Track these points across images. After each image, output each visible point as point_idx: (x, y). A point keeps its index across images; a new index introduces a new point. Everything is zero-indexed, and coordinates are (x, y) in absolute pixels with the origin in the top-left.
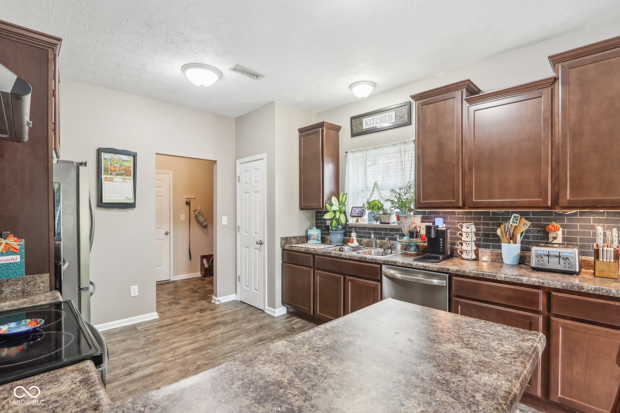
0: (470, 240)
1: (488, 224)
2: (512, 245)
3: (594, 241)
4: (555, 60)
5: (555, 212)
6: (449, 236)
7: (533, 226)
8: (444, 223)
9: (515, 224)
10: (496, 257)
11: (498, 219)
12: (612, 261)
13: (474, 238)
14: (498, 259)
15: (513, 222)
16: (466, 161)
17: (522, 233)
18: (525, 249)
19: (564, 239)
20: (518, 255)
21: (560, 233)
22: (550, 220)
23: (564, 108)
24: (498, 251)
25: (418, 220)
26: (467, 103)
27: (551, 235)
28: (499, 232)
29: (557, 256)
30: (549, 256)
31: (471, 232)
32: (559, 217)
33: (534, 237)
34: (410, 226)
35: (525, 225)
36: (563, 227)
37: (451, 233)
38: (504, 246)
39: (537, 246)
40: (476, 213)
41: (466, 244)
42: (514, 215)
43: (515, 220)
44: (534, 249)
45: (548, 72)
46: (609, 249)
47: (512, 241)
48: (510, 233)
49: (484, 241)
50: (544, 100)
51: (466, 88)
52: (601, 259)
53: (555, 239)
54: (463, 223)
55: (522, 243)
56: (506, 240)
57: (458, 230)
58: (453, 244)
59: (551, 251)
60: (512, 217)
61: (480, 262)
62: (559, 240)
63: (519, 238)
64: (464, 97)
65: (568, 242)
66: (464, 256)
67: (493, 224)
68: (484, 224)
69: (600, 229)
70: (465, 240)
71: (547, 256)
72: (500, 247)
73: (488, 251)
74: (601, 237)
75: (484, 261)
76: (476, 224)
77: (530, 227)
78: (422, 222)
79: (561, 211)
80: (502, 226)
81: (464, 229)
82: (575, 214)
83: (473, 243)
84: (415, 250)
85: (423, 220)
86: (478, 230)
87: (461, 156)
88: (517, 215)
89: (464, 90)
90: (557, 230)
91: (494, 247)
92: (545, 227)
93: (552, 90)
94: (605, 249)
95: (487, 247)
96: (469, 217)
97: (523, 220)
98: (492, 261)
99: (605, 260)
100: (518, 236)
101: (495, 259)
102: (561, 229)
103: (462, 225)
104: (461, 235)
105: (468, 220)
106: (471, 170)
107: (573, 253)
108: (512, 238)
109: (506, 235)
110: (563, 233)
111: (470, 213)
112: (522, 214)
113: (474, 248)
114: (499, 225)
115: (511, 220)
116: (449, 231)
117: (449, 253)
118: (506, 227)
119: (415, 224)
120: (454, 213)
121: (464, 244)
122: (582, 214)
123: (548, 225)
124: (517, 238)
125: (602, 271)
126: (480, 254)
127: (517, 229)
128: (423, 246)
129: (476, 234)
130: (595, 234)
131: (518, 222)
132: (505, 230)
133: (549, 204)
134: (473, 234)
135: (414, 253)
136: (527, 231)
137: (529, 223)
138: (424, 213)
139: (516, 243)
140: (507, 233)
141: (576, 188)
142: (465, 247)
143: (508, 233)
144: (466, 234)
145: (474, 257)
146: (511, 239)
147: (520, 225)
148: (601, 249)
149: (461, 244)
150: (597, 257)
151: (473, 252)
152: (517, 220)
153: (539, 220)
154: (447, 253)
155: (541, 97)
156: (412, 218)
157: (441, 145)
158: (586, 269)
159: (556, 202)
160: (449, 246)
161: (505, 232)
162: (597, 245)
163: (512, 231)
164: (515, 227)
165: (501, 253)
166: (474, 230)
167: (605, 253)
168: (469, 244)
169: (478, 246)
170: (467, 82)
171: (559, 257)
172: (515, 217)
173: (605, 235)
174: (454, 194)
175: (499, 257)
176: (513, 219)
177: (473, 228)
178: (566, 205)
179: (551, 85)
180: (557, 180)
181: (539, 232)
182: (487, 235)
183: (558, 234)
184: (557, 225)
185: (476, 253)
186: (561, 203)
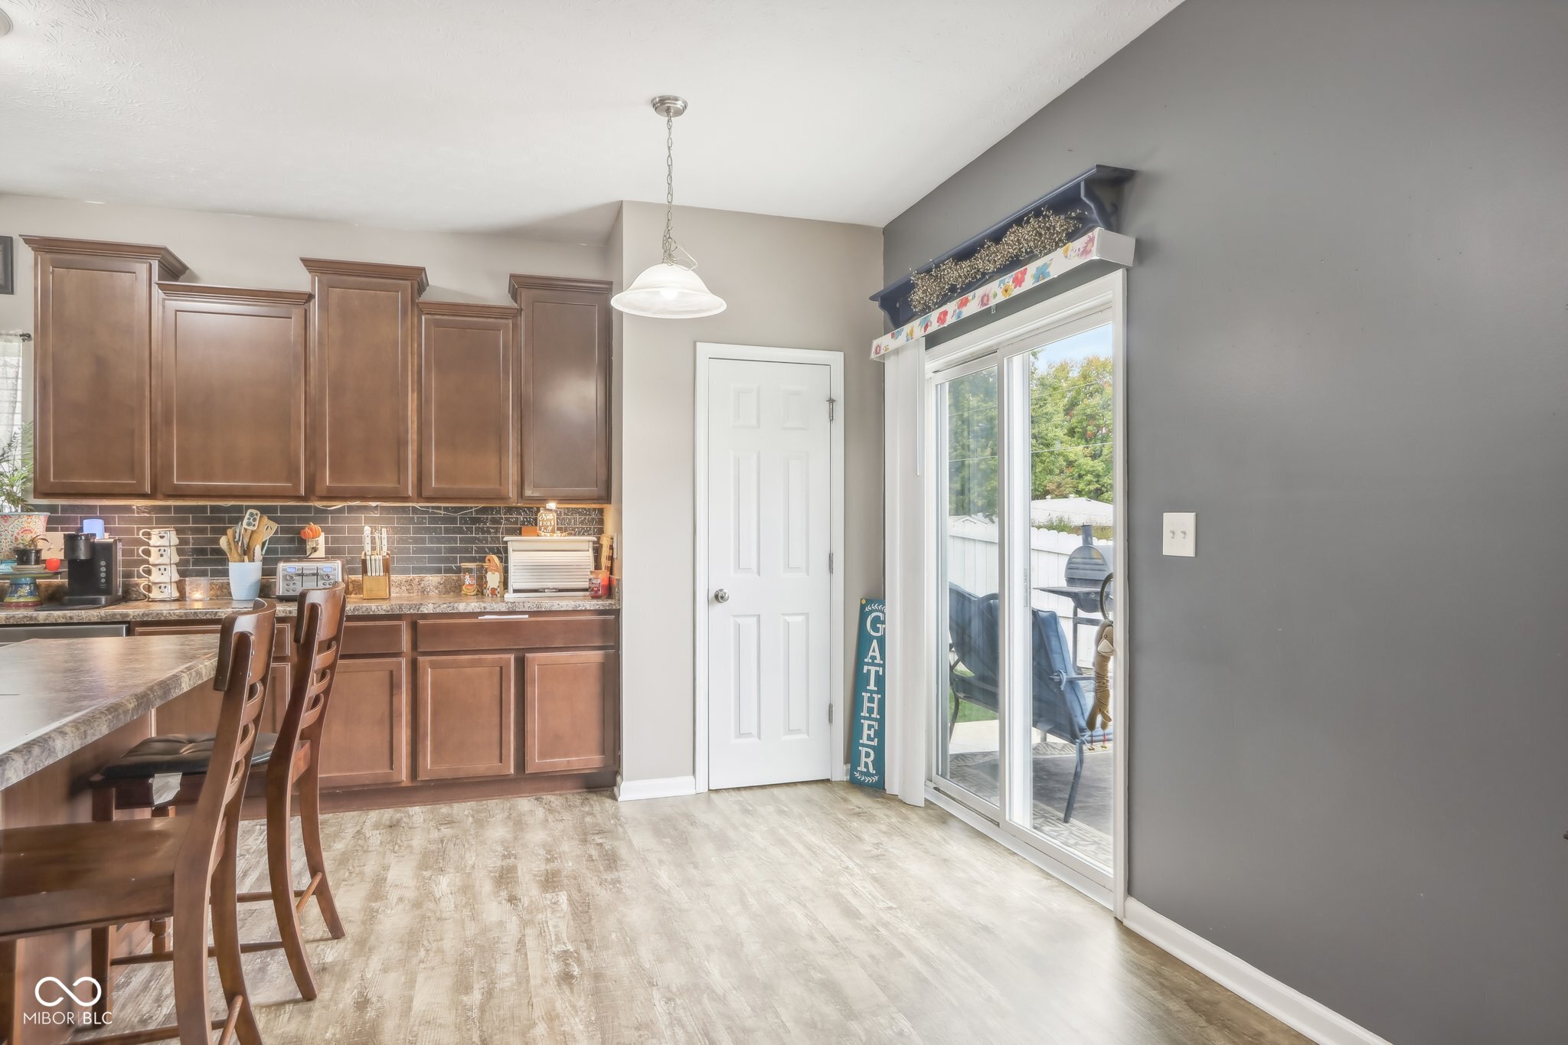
0: (168, 562)
1: (203, 531)
2: (247, 564)
3: (362, 549)
4: (311, 264)
5: (315, 507)
6: (120, 557)
7: (283, 530)
8: (106, 530)
9: (251, 528)
10: (219, 593)
11: (221, 520)
12: (382, 574)
13: (176, 558)
14: (224, 593)
15: (249, 524)
16: (159, 404)
17: (263, 544)
18: (268, 571)
19: (328, 551)
20: (256, 582)
21: (321, 539)
22: (306, 521)
23: (321, 343)
24: (221, 580)
25: (37, 523)
26: (160, 291)
27: (309, 545)
28: (223, 542)
29: (314, 574)
30: (302, 575)
31: (170, 546)
32: (320, 516)
33: (283, 551)
34: (19, 537)
35: (267, 529)
36: (326, 530)
37: (124, 552)
38: (234, 567)
39: (285, 562)
40: (178, 509)
41: (160, 569)
42: (249, 511)
43: (251, 521)
44: (281, 566)
45: (302, 281)
46: (377, 557)
47: (246, 558)
48: (243, 543)
49: (196, 562)
50: (294, 325)
51: (159, 261)
52: (369, 574)
53: (315, 551)
54: (151, 528)
55: (265, 561)
56: (236, 556)
57: (141, 543)
58: (128, 575)
59: (306, 569)
60: (247, 516)
61: (188, 603)
62: (321, 553)
63: (259, 553)
64: (155, 277)
65: (332, 553)
66: (155, 594)
67: (213, 530)
68: (195, 531)
69: (367, 529)
70: (157, 563)
71: (299, 575)
72: (225, 572)
73: (203, 581)
74: (368, 540)
75: (197, 601)
76: (179, 531)
77: (276, 533)
78: (48, 530)
79: (319, 504)
80: (230, 532)
81: (155, 540)
82: (341, 510)
83: (174, 568)
84: (31, 594)
85: (51, 525)
86: (183, 542)
87: (147, 394)
88: (254, 511)
89: (155, 265)
90: (317, 535)
91: (215, 573)
92: (298, 531)
93: (306, 311)
94: (373, 557)
95: (203, 574)
96: (163, 517)
97: (265, 519)
98: (211, 599)
99: (374, 574)
100: (258, 548)
101: (218, 596)
102: (323, 535)
103: (149, 534)
104: (147, 553)
105: (161, 522)
106: (168, 423)
107: (335, 569)
108: (247, 552)
109: (236, 547)
110: (326, 542)
111: (166, 509)
112: (264, 510)
113: (176, 577)
114: (224, 532)
115: (245, 521)
116: (120, 545)
117: (120, 593)
118: (236, 532)
119: (32, 532)
120: (128, 509)
121: (154, 570)
122: (351, 509)
123: (304, 528)
124: (256, 551)
125: (371, 590)
126: (188, 589)
127: (254, 536)
128: (49, 586)
129: (180, 552)
130: (360, 540)
131: (257, 523)
132: (235, 538)
133: (303, 492)
134: (174, 549)
135: (30, 599)
136: (272, 540)
137: (275, 526)
138: (52, 509)
139: (253, 561)
140: (238, 544)
141: (338, 469)
142: (155, 577)
143: (240, 544)
144: (160, 550)
145: (176, 594)
146: (245, 554)
147: (261, 528)
148: (368, 558)
149: (149, 572)
150: (365, 571)
151: (174, 586)
152: (254, 520)
153: (291, 520)
154: (117, 591)
155: (291, 318)
156: (24, 519)
157: (101, 365)
158: (356, 594)
159: (311, 490)
160: (120, 580)
161: (234, 542)
162: (365, 554)
163: (246, 541)
164: (253, 532)
165: (229, 584)
166: (175, 541)
167: (373, 562)
168: (165, 570)
169: (183, 574)
170: (163, 252)
171: (317, 574)
172: (252, 515)
173: (373, 540)
174: (132, 466)
175: (225, 591)
176: (249, 519)
177: (173, 538)
178: (324, 494)
179: (305, 303)
180: (312, 456)
181: (291, 541)
182: (202, 552)
183: (320, 542)
184: (317, 527)
185: (180, 586)
186: (320, 490)
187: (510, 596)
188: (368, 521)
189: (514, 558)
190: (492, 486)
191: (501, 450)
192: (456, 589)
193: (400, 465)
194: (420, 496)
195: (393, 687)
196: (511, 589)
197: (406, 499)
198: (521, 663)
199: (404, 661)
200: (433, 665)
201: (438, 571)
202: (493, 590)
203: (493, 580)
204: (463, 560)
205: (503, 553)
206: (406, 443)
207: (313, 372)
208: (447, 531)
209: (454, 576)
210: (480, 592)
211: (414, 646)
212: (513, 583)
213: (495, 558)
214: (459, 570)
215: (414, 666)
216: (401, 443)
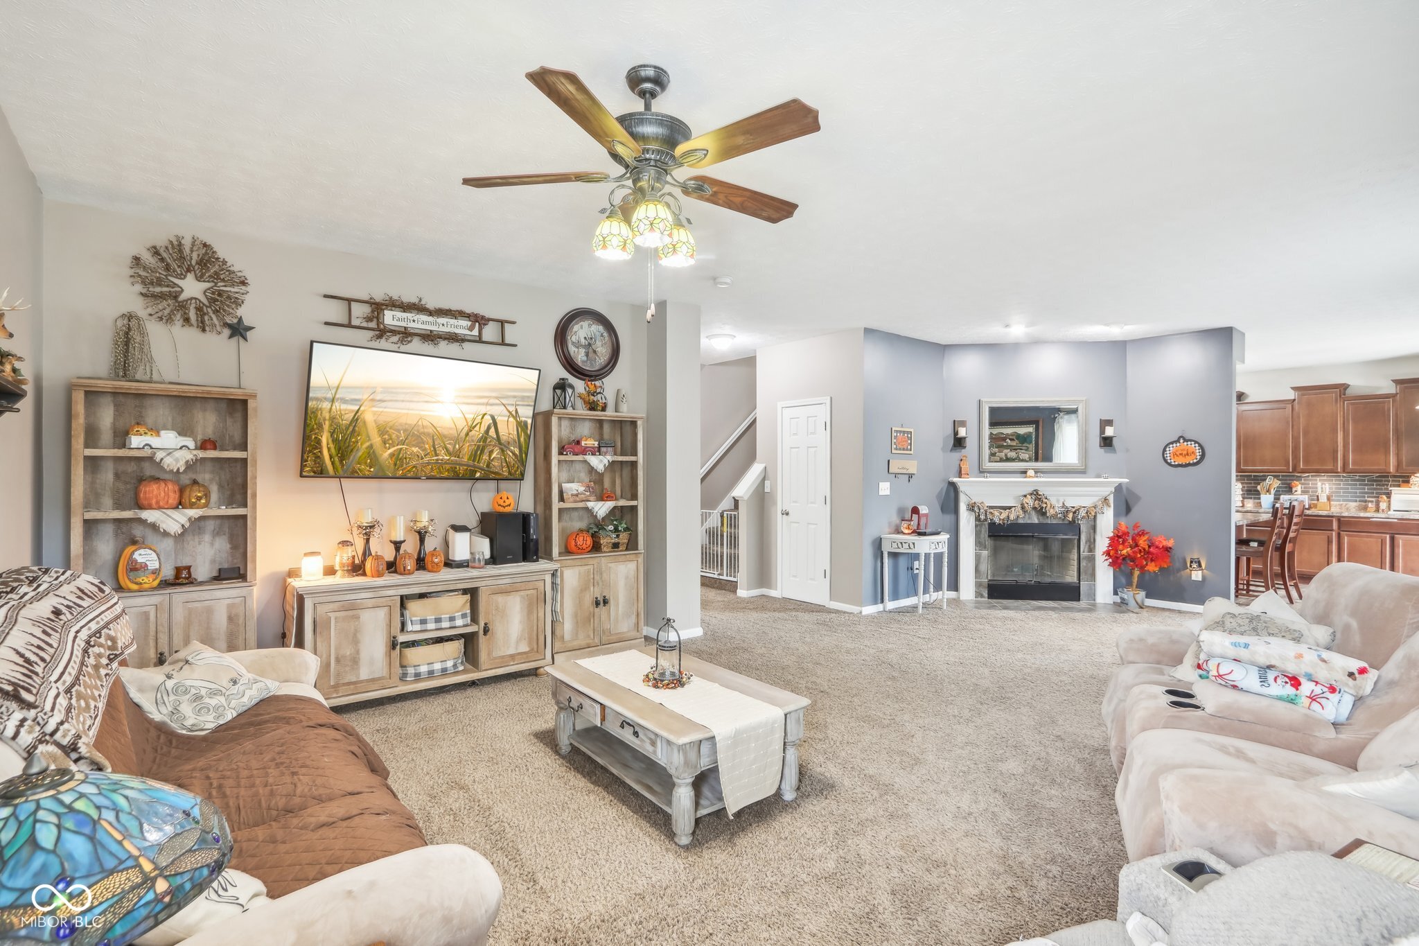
0: (1238, 494)
1: (1251, 483)
2: (1268, 495)
3: (1317, 491)
4: (1294, 388)
5: (1297, 475)
7: (1283, 484)
9: (1270, 483)
10: (1257, 504)
11: (1258, 480)
12: (1327, 500)
13: (1241, 493)
14: (1260, 505)
15: (1269, 481)
17: (1275, 488)
18: (1277, 499)
19: (1302, 492)
20: (1272, 502)
22: (1293, 480)
24: (1258, 501)
27: (1294, 489)
28: (1259, 488)
30: (1291, 500)
32: (1299, 478)
33: (1283, 491)
35: (1277, 483)
36: (1301, 484)
38: (1263, 496)
39: (1284, 495)
40: (1244, 476)
44: (1282, 496)
45: (1291, 395)
46: (1324, 495)
47: (1268, 493)
48: (1266, 488)
49: (1249, 494)
50: (1288, 411)
52: (1320, 500)
53: (1297, 491)
55: (1275, 495)
56: (1264, 492)
59: (1292, 498)
60: (1268, 478)
62: (1299, 492)
63: (1273, 491)
65: (1304, 492)
67: (1255, 483)
68: (1246, 483)
69: (1319, 484)
71: (1289, 500)
72: (1259, 499)
73: (1251, 501)
74: (1320, 488)
75: (1249, 508)
76: (1242, 483)
77: (1280, 484)
79: (1299, 475)
80: (1261, 484)
82: (1308, 476)
83: (1240, 496)
86: (1244, 487)
88: (1271, 477)
90: (1297, 486)
91: (1255, 498)
92: (1289, 484)
93: (1292, 405)
94: (1322, 494)
95: (1251, 498)
97: (1276, 479)
99: (1322, 500)
107: (1305, 498)
108: (1268, 491)
109: (1264, 489)
110: (1302, 488)
112: (1275, 476)
113: (1241, 499)
114: (1259, 484)
115: (1267, 480)
118: (1264, 484)
122: (1313, 476)
123: (1292, 483)
125: (1322, 506)
126: (1245, 503)
127: (1271, 485)
129: (1242, 490)
130: (1317, 488)
131: (1272, 481)
133: (1291, 470)
136: (1278, 487)
137: (1279, 482)
139: (1271, 494)
141: (1306, 462)
144: (1235, 490)
145: (1241, 505)
147: (1274, 483)
148: (1320, 495)
150: (1318, 500)
153: (1286, 480)
155: (1287, 409)
158: (1314, 507)
159: (1294, 470)
161: (1263, 487)
162: (1319, 493)
163: (1268, 487)
165: (1261, 502)
166: (1241, 487)
167: (1322, 496)
168: (1237, 497)
169: (1244, 498)
171: (1297, 500)
173: (1322, 488)
178: (1301, 471)
179: (1292, 403)
180: (1296, 457)
181: (1286, 487)
182: (1250, 491)
183: (1298, 488)
184: (1297, 483)
185: (1243, 502)
186: (1298, 469)
187: (1391, 512)
188: (1320, 480)
189: (1394, 497)
190: (1382, 467)
191: (1387, 452)
192: (1365, 509)
193: (1335, 459)
194: (1344, 471)
195: (1329, 542)
196: (1392, 510)
197: (1338, 472)
198: (1392, 539)
199: (1334, 533)
200: (1348, 536)
201: (1356, 501)
202: (1383, 510)
203: (1383, 506)
204: (1368, 497)
205: (1389, 495)
206: (1337, 451)
207: (1295, 427)
208: (1360, 485)
209: (1363, 504)
210: (1377, 510)
211: (1339, 527)
212: (1393, 507)
213: (1384, 497)
214: (1366, 501)
215: (1339, 536)
216: (1335, 452)
